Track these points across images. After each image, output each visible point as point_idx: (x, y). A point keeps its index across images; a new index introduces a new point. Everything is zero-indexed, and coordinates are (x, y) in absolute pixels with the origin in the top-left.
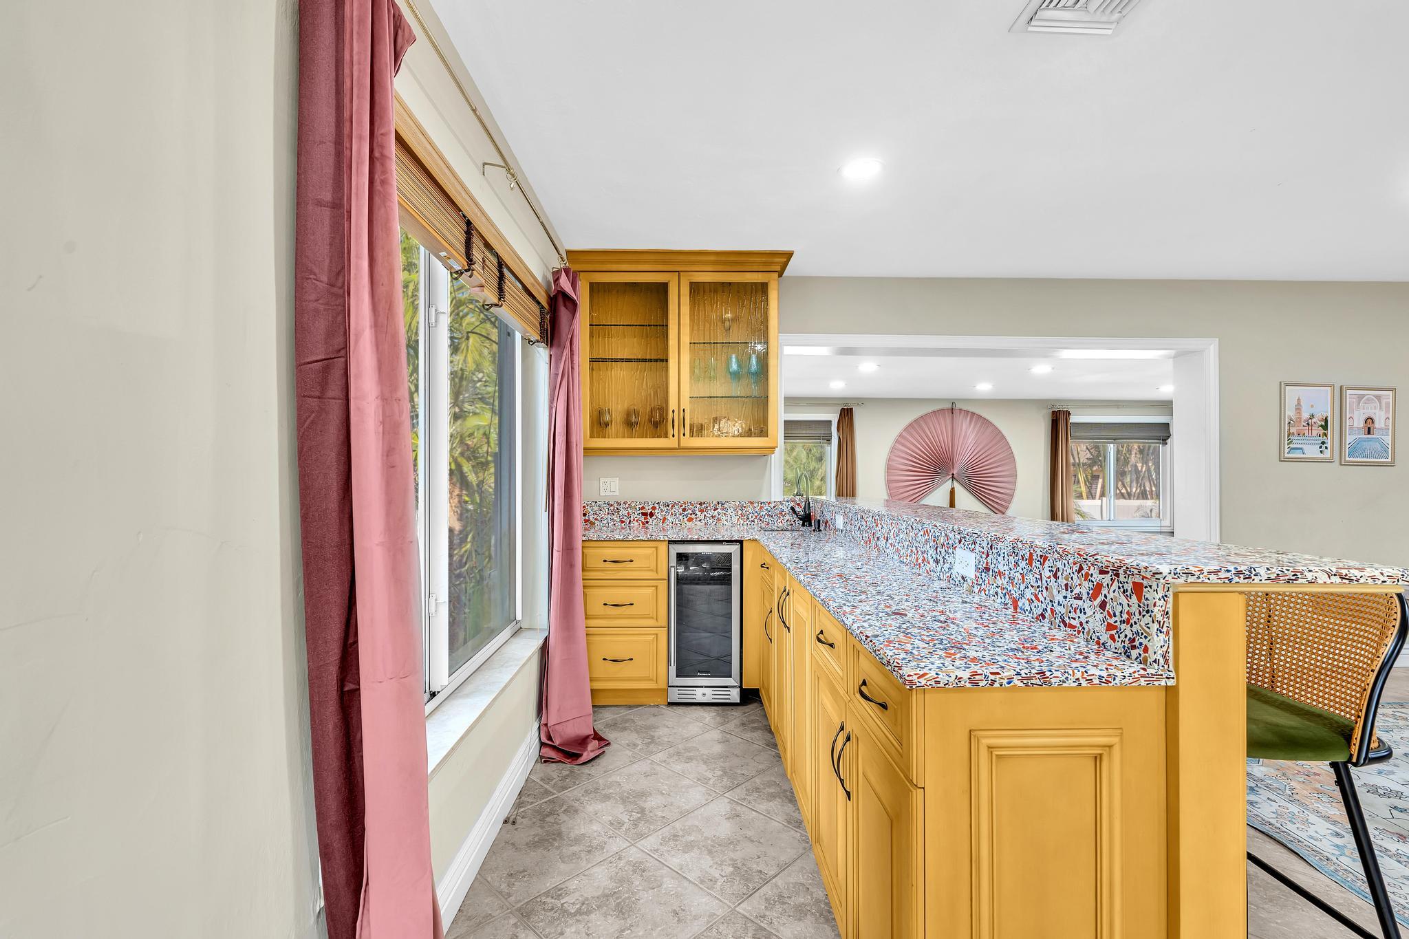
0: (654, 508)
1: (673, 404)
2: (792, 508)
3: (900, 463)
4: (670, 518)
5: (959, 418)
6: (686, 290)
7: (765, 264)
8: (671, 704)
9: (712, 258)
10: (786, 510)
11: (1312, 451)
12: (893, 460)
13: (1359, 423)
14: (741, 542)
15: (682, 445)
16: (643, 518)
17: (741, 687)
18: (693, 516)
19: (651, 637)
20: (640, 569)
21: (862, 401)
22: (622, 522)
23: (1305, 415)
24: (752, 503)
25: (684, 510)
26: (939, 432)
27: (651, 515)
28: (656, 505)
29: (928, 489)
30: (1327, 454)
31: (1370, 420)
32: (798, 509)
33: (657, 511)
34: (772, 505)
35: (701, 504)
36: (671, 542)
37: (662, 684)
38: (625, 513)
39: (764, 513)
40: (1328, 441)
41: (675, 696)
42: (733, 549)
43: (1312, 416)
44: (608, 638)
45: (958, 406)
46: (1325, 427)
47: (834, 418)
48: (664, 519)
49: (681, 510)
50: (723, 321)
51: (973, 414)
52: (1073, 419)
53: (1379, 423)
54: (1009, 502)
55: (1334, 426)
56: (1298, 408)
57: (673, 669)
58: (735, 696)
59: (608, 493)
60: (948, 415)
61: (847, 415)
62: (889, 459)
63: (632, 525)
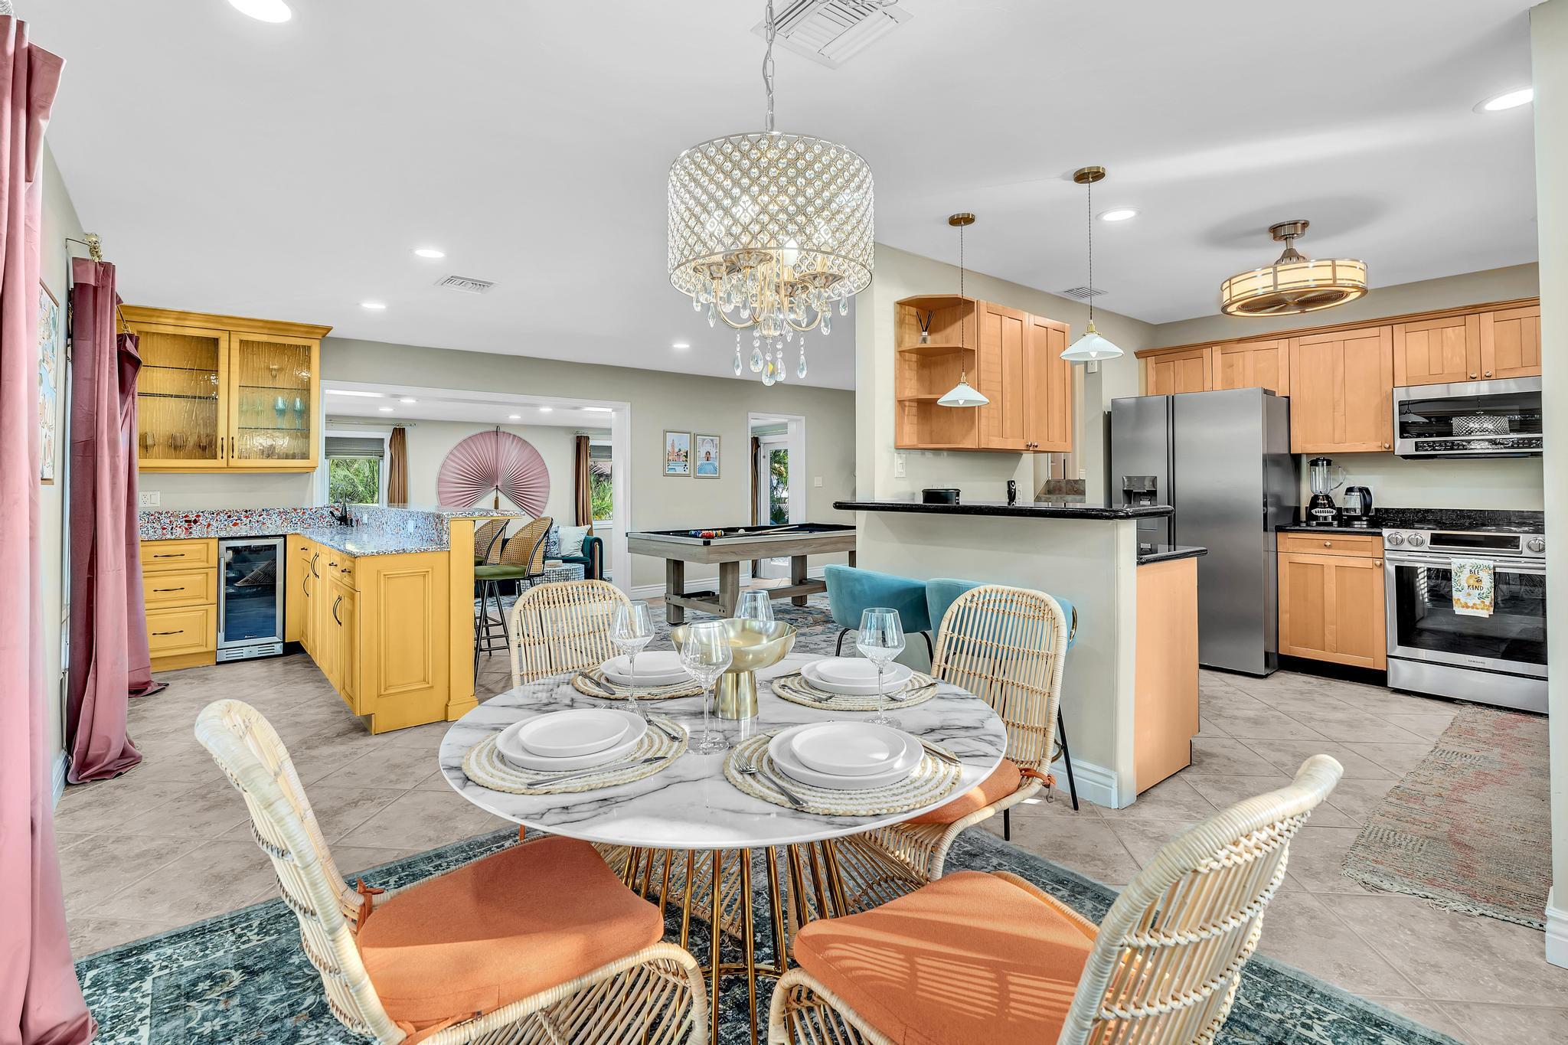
0: (198, 516)
1: (222, 432)
2: (331, 512)
3: (451, 477)
4: (214, 523)
5: (502, 439)
6: (235, 345)
7: (307, 332)
8: (218, 663)
9: (260, 324)
10: (326, 513)
11: (680, 470)
12: (444, 474)
13: (703, 454)
14: (285, 536)
15: (231, 465)
16: (186, 525)
17: (284, 642)
18: (238, 521)
19: (201, 613)
20: (191, 561)
21: (414, 422)
22: (164, 529)
23: (677, 450)
24: (295, 510)
25: (229, 517)
26: (485, 451)
27: (195, 522)
28: (201, 514)
29: (474, 498)
30: (687, 472)
31: (708, 453)
32: (336, 513)
33: (201, 518)
34: (314, 510)
35: (246, 511)
36: (221, 539)
37: (212, 647)
38: (168, 521)
39: (307, 516)
40: (688, 464)
41: (223, 656)
42: (279, 542)
43: (680, 450)
44: (156, 617)
45: (502, 429)
46: (686, 457)
47: (386, 435)
48: (209, 525)
49: (226, 517)
50: (271, 370)
51: (515, 436)
52: (592, 443)
53: (713, 455)
54: (544, 508)
55: (691, 456)
56: (673, 446)
57: (222, 635)
58: (278, 649)
59: (148, 505)
60: (493, 437)
61: (399, 434)
62: (440, 473)
63: (174, 531)
